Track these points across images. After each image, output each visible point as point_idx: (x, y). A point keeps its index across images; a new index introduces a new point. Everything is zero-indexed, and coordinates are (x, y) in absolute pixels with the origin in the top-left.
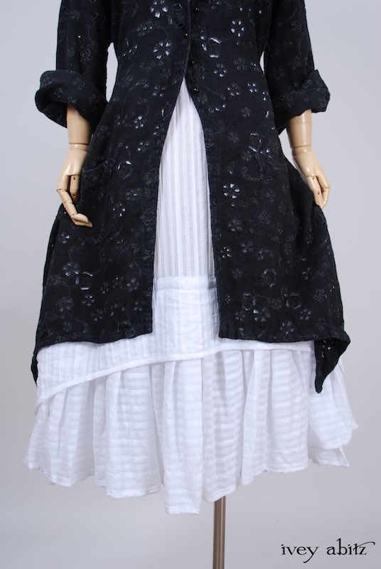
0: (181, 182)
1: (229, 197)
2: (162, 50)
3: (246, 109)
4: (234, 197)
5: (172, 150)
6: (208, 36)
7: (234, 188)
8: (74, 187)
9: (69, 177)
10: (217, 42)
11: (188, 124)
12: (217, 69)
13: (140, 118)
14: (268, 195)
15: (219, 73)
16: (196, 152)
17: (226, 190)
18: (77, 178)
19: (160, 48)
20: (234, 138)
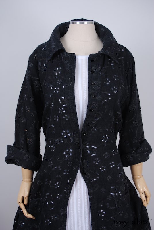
0: (78, 214)
1: (101, 216)
2: (68, 153)
3: (109, 176)
4: (103, 216)
5: (73, 199)
6: (90, 146)
7: (103, 212)
8: (26, 202)
9: (23, 197)
10: (95, 147)
11: (80, 188)
12: (95, 161)
13: (57, 183)
14: (119, 213)
15: (96, 163)
16: (84, 199)
17: (99, 214)
18: (27, 198)
19: (66, 152)
20: (103, 191)
